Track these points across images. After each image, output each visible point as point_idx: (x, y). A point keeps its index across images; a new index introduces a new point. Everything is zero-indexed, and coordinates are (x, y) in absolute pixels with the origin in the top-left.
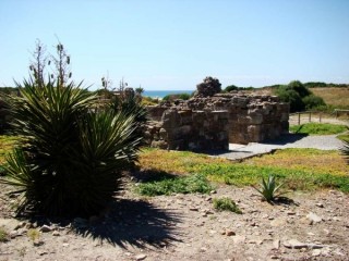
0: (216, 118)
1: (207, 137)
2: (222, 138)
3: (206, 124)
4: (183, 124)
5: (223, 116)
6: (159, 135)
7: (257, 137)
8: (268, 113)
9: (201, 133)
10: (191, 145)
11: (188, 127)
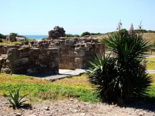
0: (48, 53)
1: (42, 66)
2: (53, 66)
3: (40, 57)
4: (22, 57)
5: (54, 52)
6: (6, 64)
7: (81, 65)
8: (88, 49)
9: (37, 63)
10: (29, 70)
11: (27, 59)
